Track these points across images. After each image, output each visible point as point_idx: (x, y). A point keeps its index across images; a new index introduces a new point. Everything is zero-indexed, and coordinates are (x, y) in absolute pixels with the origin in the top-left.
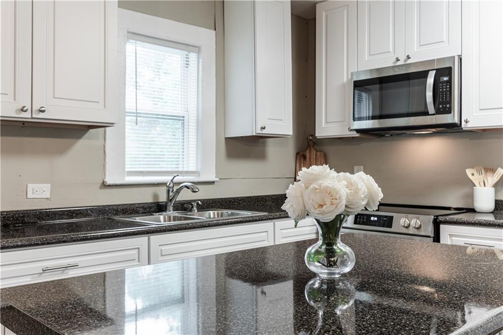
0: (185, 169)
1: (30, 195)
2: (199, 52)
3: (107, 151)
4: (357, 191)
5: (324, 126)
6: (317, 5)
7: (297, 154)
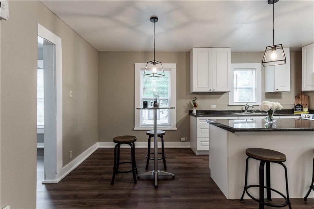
0: (252, 102)
1: (212, 107)
2: (256, 70)
3: (229, 97)
4: (274, 106)
5: (305, 87)
6: (302, 48)
7: (296, 96)
